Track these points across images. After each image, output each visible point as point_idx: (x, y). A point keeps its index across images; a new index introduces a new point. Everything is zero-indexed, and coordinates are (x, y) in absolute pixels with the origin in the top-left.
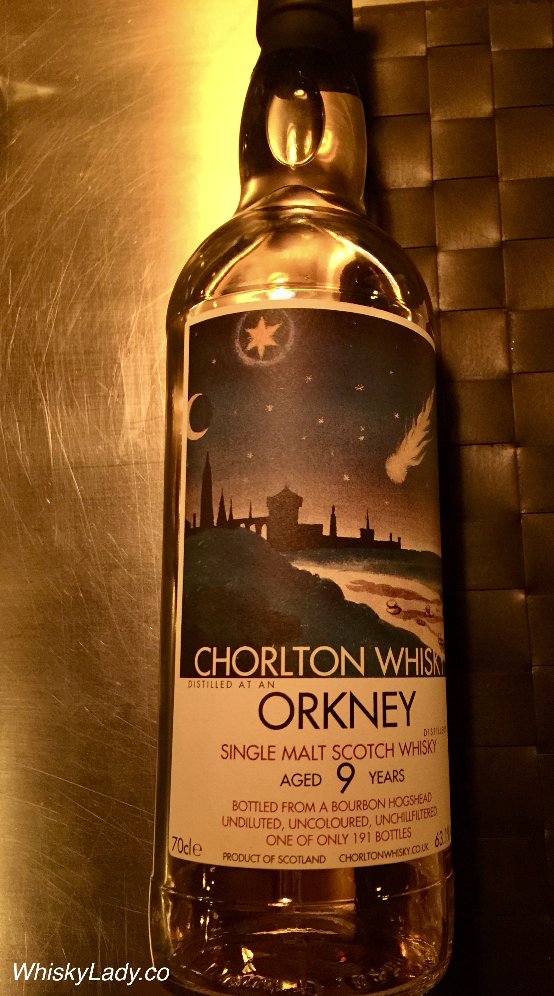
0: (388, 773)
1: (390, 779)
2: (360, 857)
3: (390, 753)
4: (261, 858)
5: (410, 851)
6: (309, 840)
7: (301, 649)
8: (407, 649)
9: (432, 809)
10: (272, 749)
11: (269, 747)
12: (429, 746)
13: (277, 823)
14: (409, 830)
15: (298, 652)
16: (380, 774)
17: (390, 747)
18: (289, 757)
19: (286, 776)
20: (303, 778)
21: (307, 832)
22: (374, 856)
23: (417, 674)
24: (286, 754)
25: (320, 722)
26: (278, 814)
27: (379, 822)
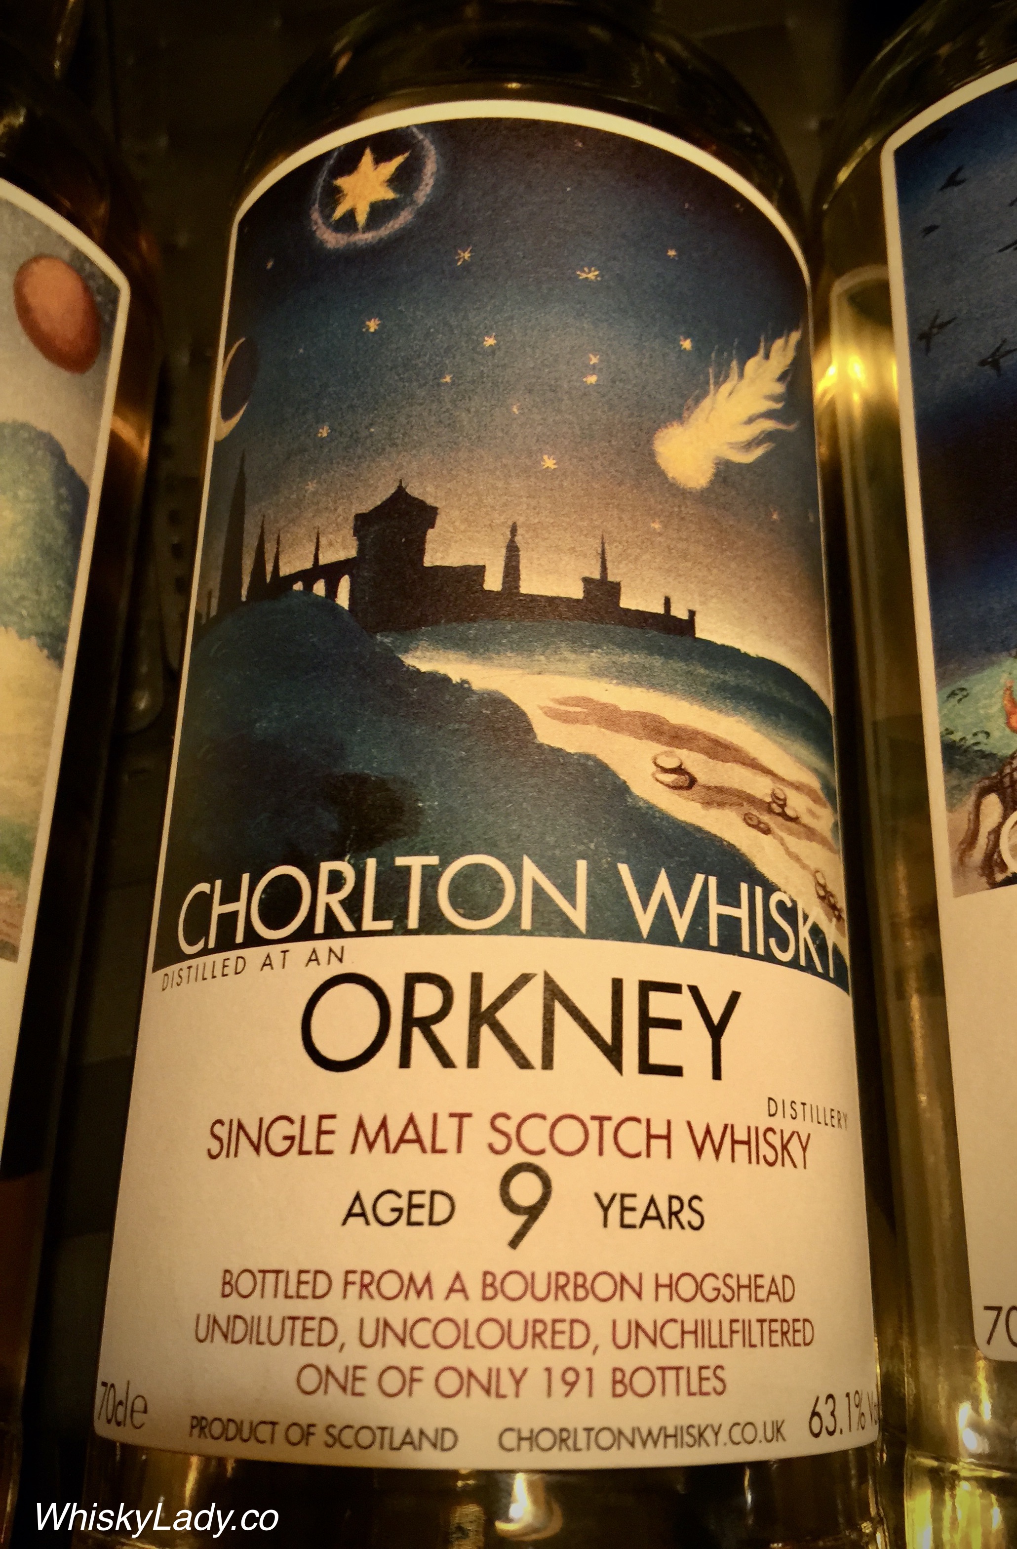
0: (652, 1201)
1: (658, 1217)
2: (563, 1438)
3: (659, 1146)
4: (280, 1430)
5: (723, 1436)
6: (413, 1380)
7: (416, 863)
8: (713, 881)
9: (799, 1326)
10: (327, 1125)
11: (322, 1117)
12: (784, 1147)
13: (327, 1331)
14: (719, 1372)
15: (407, 869)
16: (628, 1202)
17: (659, 1128)
18: (371, 1146)
19: (358, 1197)
20: (403, 1203)
21: (406, 1356)
22: (606, 1439)
23: (746, 947)
24: (361, 1135)
25: (458, 1051)
26: (330, 1306)
27: (622, 1340)
